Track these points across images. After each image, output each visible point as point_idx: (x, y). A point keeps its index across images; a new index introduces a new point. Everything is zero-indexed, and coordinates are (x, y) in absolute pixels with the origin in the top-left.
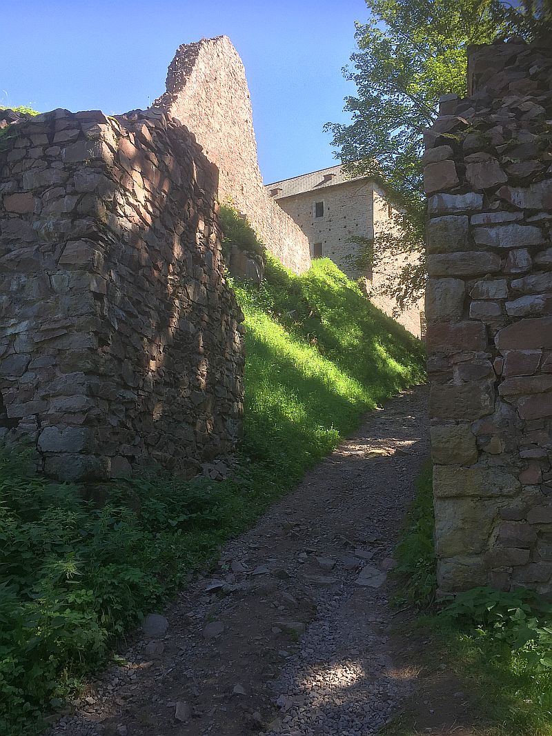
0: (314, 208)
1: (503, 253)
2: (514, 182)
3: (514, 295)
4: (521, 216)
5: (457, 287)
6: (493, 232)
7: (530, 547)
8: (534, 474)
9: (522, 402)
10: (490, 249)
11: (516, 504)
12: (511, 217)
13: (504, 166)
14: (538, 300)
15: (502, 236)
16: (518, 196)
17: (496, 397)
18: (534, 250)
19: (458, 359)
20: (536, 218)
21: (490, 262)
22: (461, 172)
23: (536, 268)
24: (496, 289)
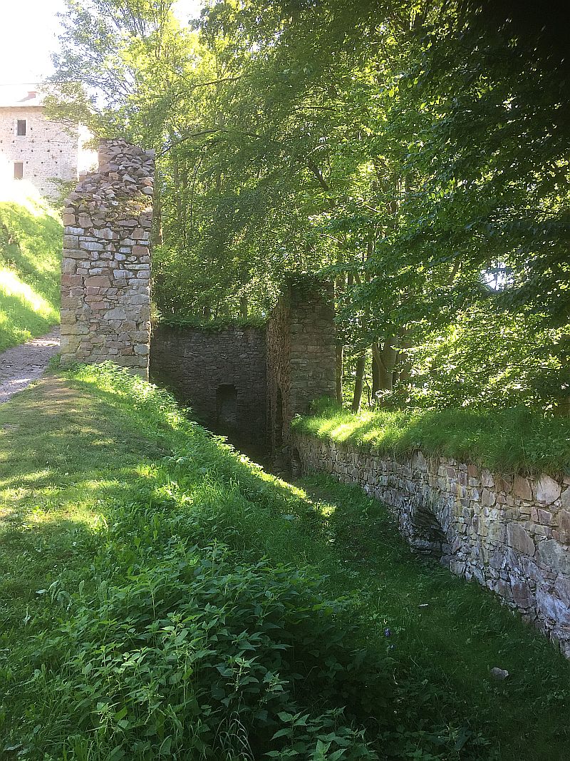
0: (16, 126)
1: (89, 252)
2: (95, 227)
3: (92, 267)
4: (97, 240)
5: (73, 262)
6: (87, 244)
7: (91, 350)
8: (94, 328)
9: (92, 304)
10: (85, 250)
11: (88, 337)
12: (93, 239)
13: (92, 220)
14: (100, 270)
15: (91, 246)
16: (96, 232)
17: (84, 302)
18: (100, 253)
19: (71, 288)
20: (101, 241)
21: (85, 255)
22: (77, 220)
23: (100, 259)
24: (86, 264)
